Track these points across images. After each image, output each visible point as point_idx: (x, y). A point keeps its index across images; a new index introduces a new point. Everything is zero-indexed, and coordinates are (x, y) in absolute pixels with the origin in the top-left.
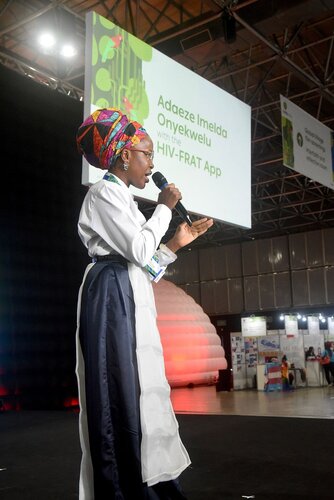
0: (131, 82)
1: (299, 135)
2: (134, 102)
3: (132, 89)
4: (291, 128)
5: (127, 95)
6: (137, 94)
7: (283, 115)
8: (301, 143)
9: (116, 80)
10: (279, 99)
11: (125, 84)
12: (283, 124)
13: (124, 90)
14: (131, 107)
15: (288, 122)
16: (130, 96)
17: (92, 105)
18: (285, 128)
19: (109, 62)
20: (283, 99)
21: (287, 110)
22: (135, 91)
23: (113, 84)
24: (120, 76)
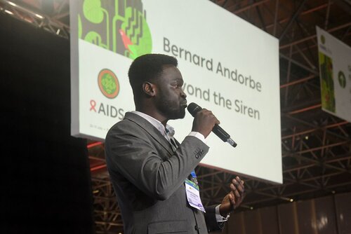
1: (341, 74)
4: (331, 66)
6: (135, 27)
7: (320, 50)
8: (343, 84)
10: (315, 33)
12: (321, 61)
15: (327, 59)
16: (128, 28)
17: (80, 41)
18: (324, 66)
20: (320, 32)
21: (326, 45)
22: (133, 23)
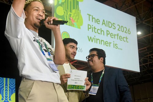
0: (73, 11)
2: (75, 19)
3: (74, 14)
5: (72, 16)
9: (66, 10)
11: (71, 12)
13: (70, 15)
14: (74, 21)
19: (62, 3)
23: (65, 12)
24: (68, 9)
